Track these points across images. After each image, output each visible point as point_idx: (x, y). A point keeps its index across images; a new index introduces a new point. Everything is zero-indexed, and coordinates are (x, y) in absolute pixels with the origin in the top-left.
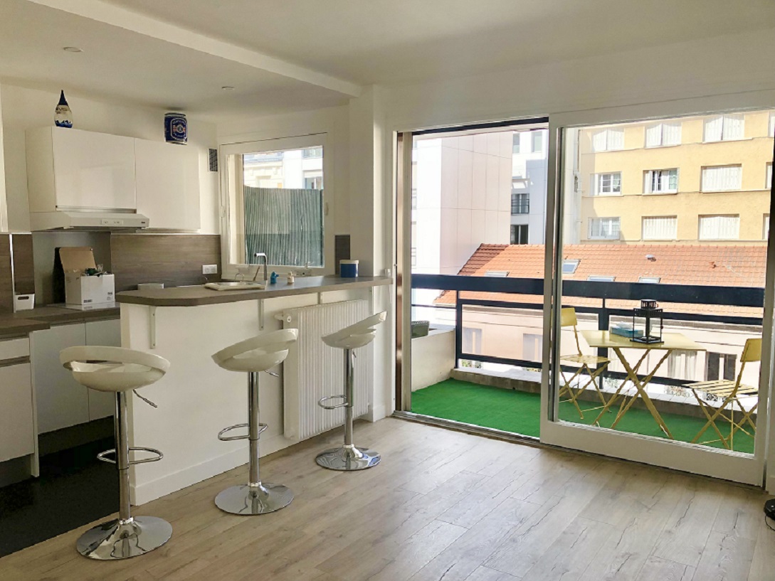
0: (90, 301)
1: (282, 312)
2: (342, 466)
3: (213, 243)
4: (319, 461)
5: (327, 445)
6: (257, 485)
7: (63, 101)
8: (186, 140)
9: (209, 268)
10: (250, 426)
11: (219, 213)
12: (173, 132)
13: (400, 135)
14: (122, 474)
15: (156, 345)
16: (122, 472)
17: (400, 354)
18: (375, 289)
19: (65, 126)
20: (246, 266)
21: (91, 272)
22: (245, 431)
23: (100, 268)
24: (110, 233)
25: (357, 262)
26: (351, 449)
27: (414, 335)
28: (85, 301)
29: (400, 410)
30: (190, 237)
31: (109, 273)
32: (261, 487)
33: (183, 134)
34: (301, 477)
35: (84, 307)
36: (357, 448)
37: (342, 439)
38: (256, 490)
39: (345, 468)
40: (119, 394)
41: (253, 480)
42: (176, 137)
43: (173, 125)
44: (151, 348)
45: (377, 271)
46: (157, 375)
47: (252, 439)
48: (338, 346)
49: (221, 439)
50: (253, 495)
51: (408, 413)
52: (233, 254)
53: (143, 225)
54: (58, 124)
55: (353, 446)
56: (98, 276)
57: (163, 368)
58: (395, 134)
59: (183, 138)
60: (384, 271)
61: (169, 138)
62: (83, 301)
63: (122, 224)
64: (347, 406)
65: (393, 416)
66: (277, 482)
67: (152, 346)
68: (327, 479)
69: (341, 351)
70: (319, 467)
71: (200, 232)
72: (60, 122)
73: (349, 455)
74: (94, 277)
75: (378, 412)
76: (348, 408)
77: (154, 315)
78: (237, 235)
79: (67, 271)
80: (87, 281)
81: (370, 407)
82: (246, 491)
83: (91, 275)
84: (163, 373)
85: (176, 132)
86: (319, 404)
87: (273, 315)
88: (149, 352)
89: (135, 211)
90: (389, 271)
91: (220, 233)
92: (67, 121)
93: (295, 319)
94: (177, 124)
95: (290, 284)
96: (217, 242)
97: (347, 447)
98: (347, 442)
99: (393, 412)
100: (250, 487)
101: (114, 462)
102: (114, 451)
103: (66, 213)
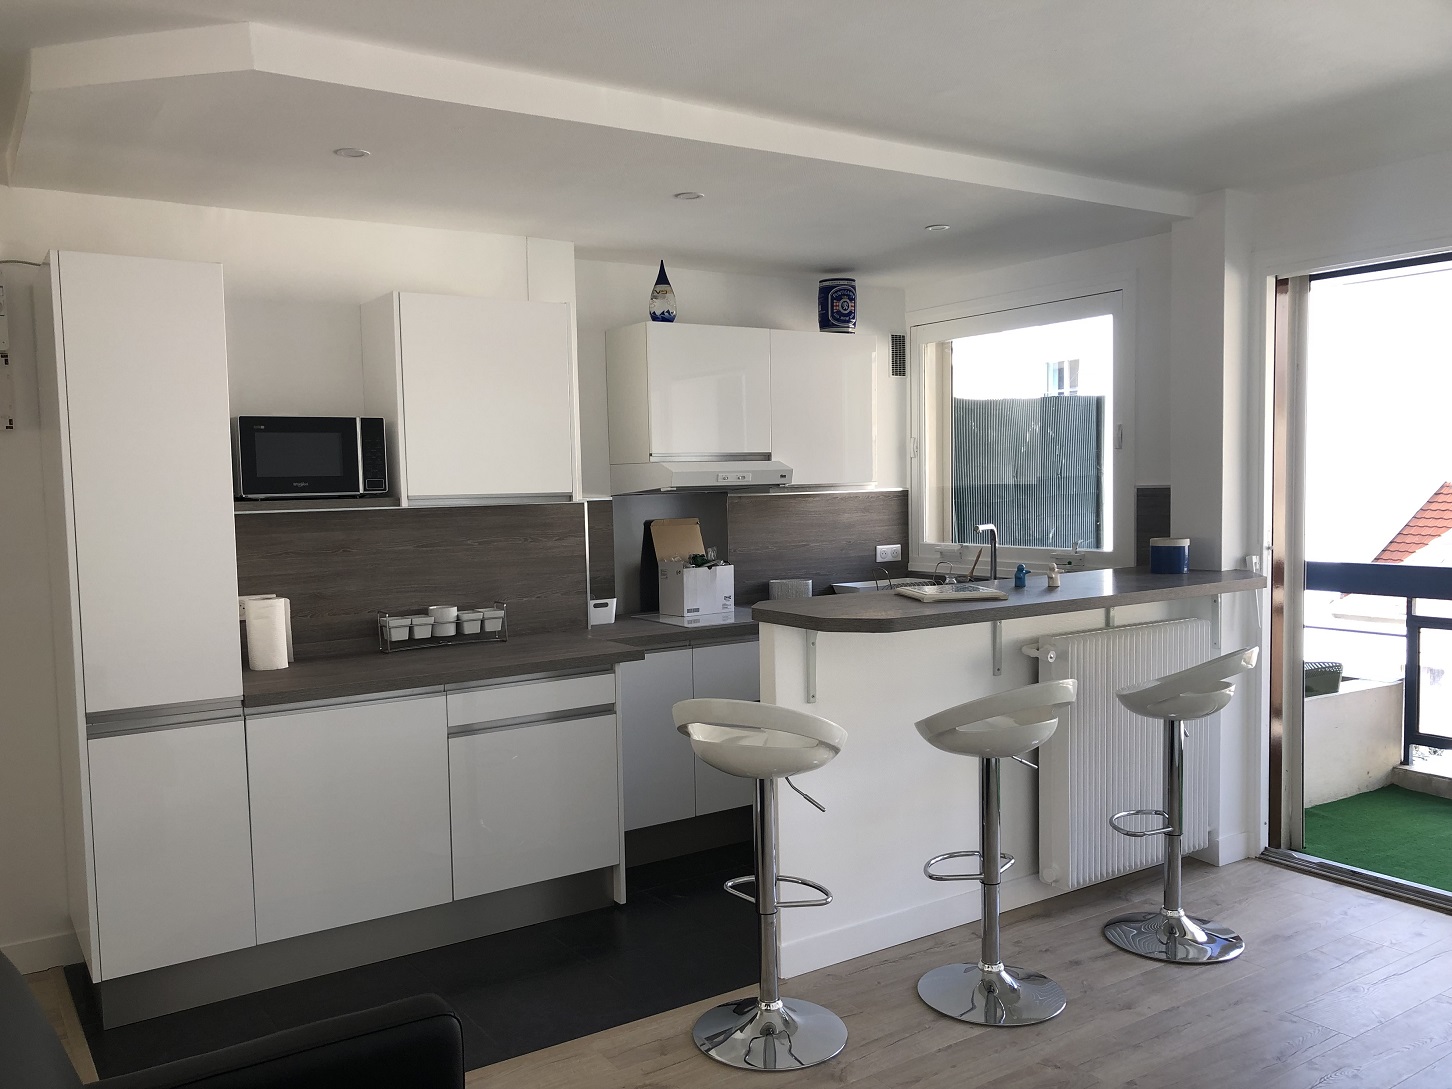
0: (697, 610)
1: (1035, 642)
2: (1158, 950)
3: (894, 505)
4: (1108, 934)
5: (1125, 905)
6: (995, 969)
7: (662, 279)
8: (854, 324)
9: (887, 551)
10: (983, 856)
11: (906, 453)
12: (832, 312)
13: (1281, 284)
14: (766, 922)
15: (817, 696)
16: (766, 919)
17: (1279, 728)
18: (1225, 599)
19: (664, 319)
20: (956, 546)
21: (698, 561)
22: (973, 865)
23: (712, 554)
24: (727, 493)
25: (1186, 543)
26: (1179, 920)
27: (1310, 691)
28: (689, 611)
29: (1279, 846)
30: (855, 497)
31: (727, 562)
32: (1004, 975)
33: (851, 312)
34: (1077, 963)
35: (689, 621)
36: (1188, 917)
37: (1158, 897)
38: (994, 978)
39: (1163, 956)
40: (762, 781)
41: (989, 957)
42: (838, 320)
43: (832, 299)
44: (808, 702)
45: (1228, 559)
46: (824, 753)
47: (988, 881)
48: (1154, 715)
49: (931, 877)
50: (989, 987)
51: (1296, 854)
52: (931, 525)
53: (782, 481)
54: (655, 318)
55: (1182, 913)
56: (710, 568)
57: (835, 742)
58: (1271, 282)
59: (849, 322)
60: (1244, 561)
61: (825, 324)
62: (686, 611)
63: (750, 480)
64: (1168, 834)
65: (1264, 858)
66: (1033, 969)
67: (810, 697)
68: (1131, 974)
69: (1158, 725)
70: (1110, 948)
71: (872, 488)
72: (658, 313)
73: (1174, 930)
74: (704, 569)
75: (1229, 848)
76: (1172, 838)
77: (813, 644)
78: (938, 488)
79: (663, 560)
80: (694, 576)
81: (1212, 835)
82: (976, 979)
83: (699, 565)
84: (836, 750)
85: (839, 312)
86: (1111, 823)
87: (1019, 647)
88: (806, 710)
89: (767, 457)
90: (1255, 559)
91: (908, 487)
92: (668, 312)
93: (1062, 656)
94: (839, 298)
95: (1051, 588)
96: (902, 504)
97: (1170, 913)
98: (1170, 902)
99: (1262, 849)
100: (983, 970)
101: (753, 900)
102: (752, 878)
103: (664, 464)
